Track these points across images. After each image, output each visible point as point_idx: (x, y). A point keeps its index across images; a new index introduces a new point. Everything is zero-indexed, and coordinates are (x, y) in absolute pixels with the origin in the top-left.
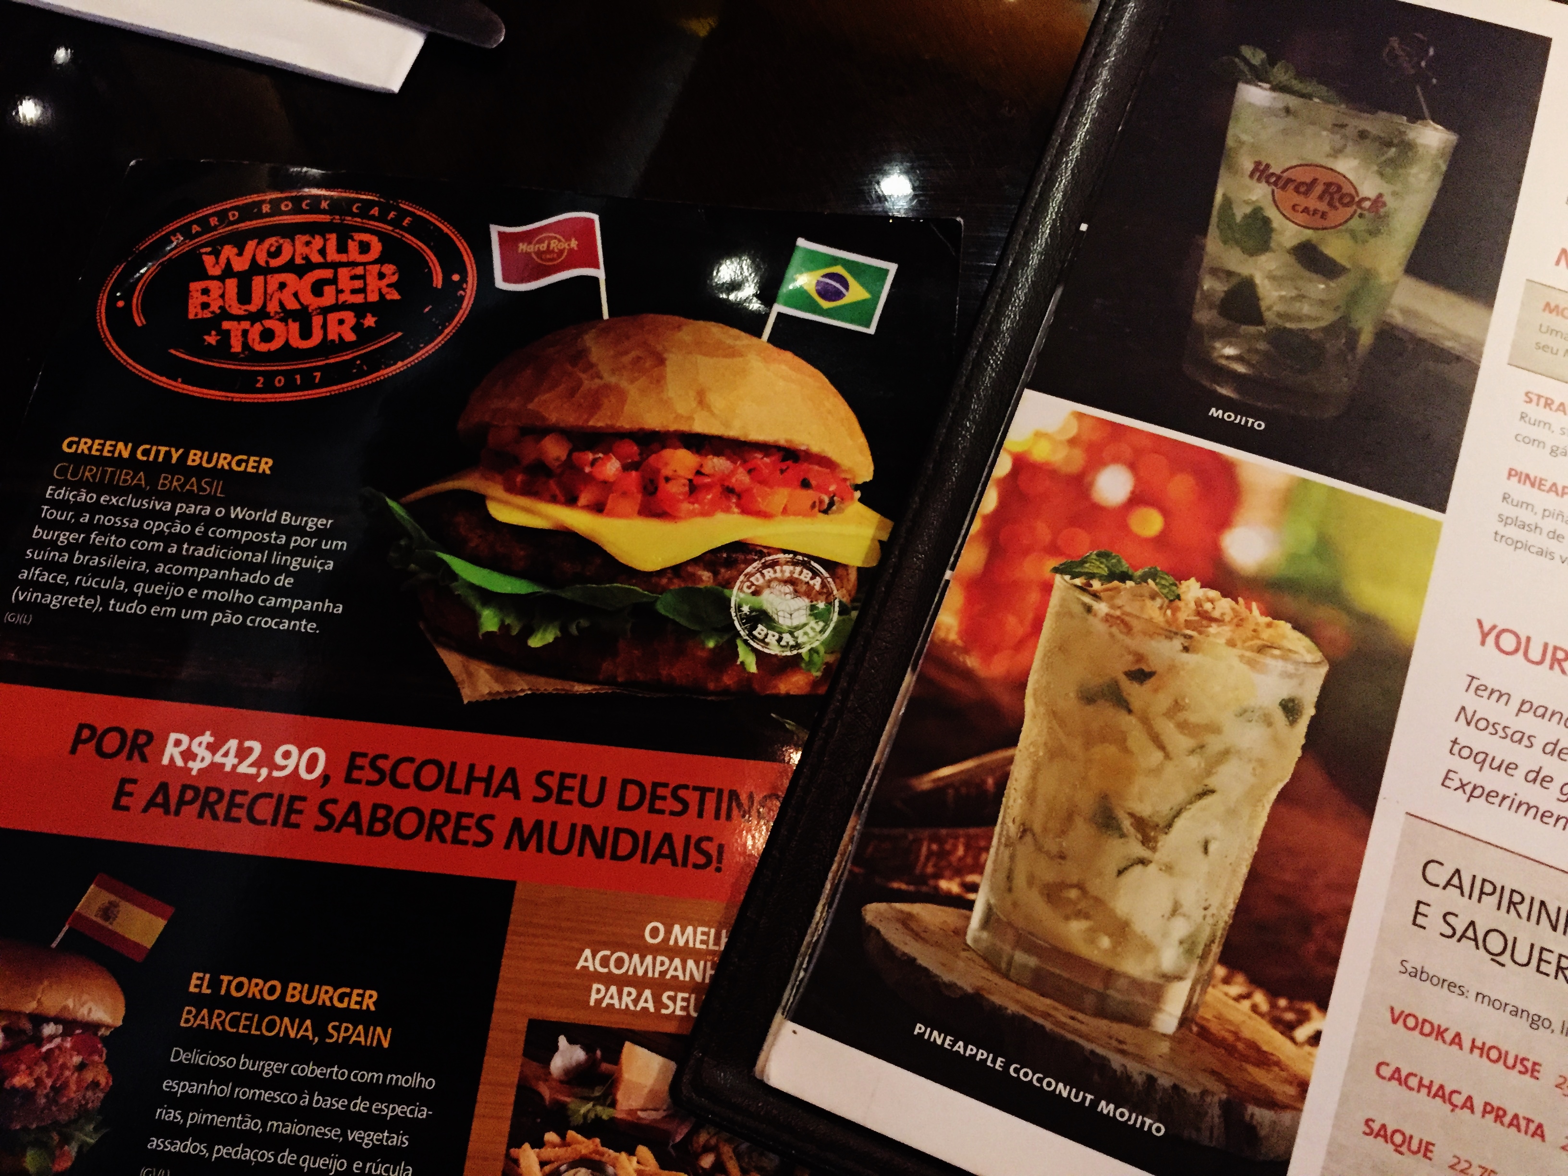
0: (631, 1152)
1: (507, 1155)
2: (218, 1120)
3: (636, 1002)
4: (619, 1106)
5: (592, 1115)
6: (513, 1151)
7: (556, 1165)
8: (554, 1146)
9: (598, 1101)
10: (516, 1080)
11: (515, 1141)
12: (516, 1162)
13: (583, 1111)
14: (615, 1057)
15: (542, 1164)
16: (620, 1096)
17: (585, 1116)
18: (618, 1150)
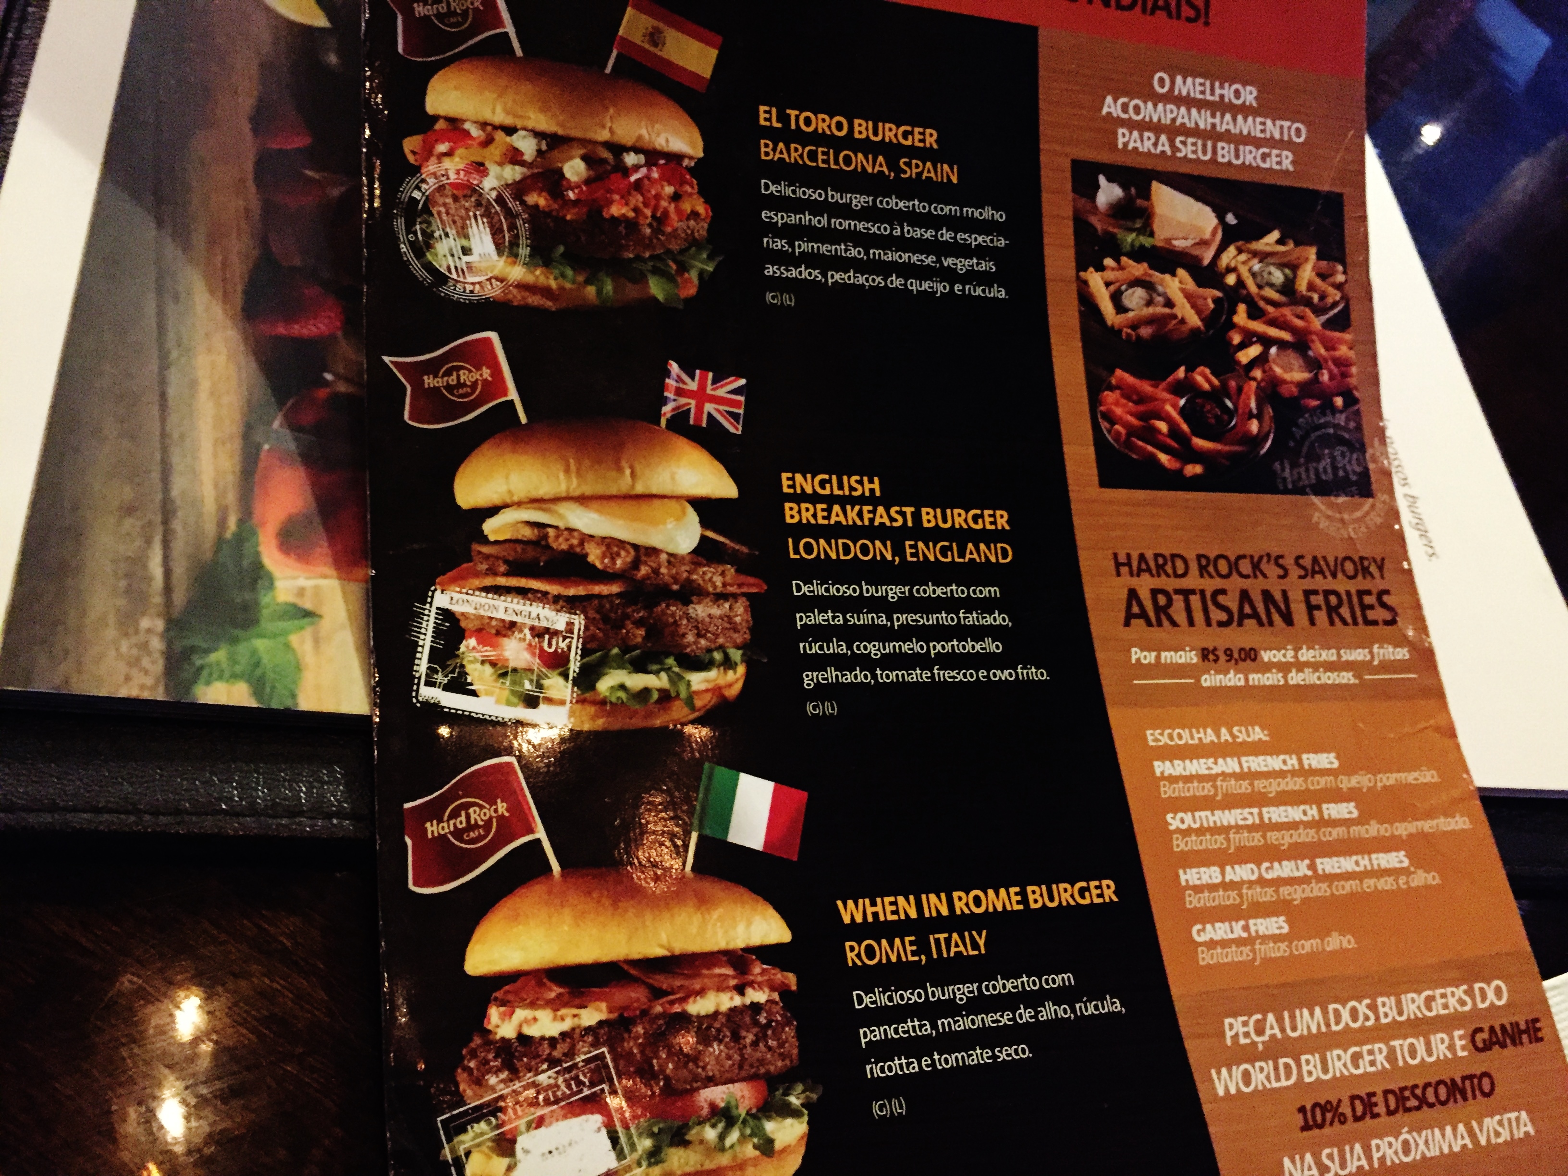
0: (1174, 274)
1: (1078, 278)
2: (824, 249)
3: (1155, 145)
4: (1156, 236)
5: (1137, 244)
6: (1082, 274)
7: (1117, 285)
8: (1113, 269)
9: (1140, 231)
10: (1071, 214)
11: (1081, 266)
12: (1086, 283)
13: (1129, 240)
14: (1146, 194)
15: (1108, 284)
16: (1156, 227)
17: (1132, 245)
18: (1163, 272)
